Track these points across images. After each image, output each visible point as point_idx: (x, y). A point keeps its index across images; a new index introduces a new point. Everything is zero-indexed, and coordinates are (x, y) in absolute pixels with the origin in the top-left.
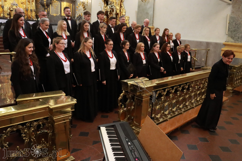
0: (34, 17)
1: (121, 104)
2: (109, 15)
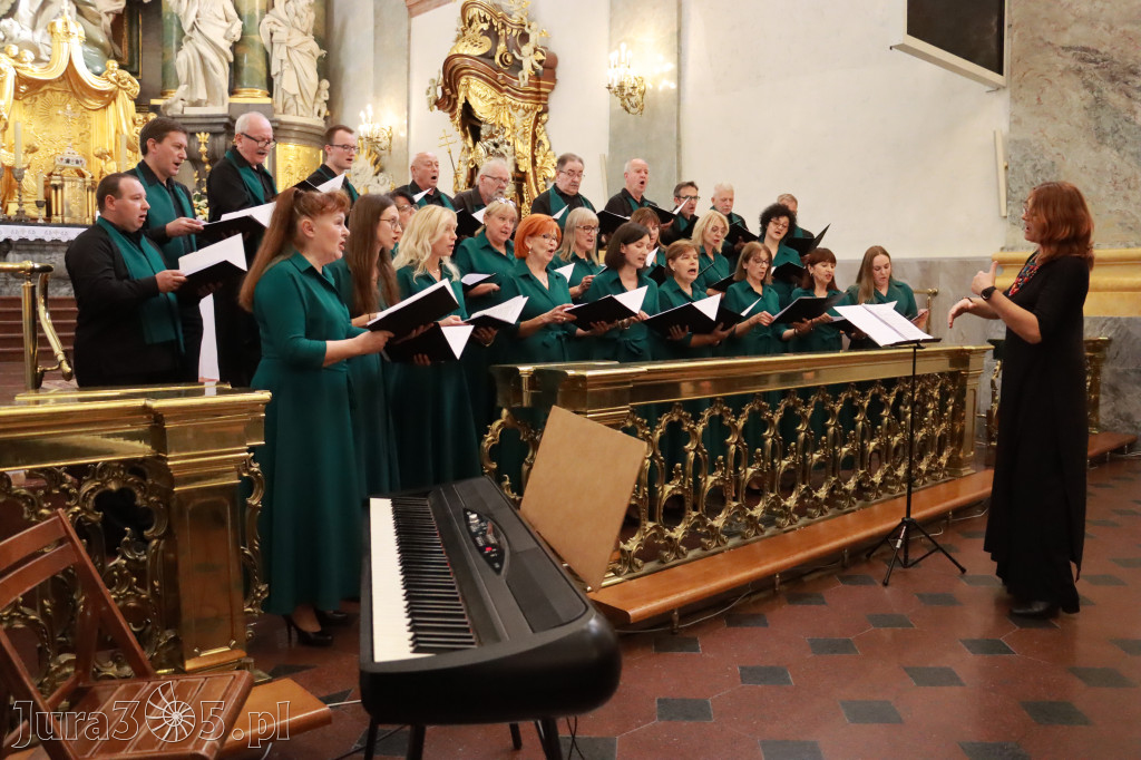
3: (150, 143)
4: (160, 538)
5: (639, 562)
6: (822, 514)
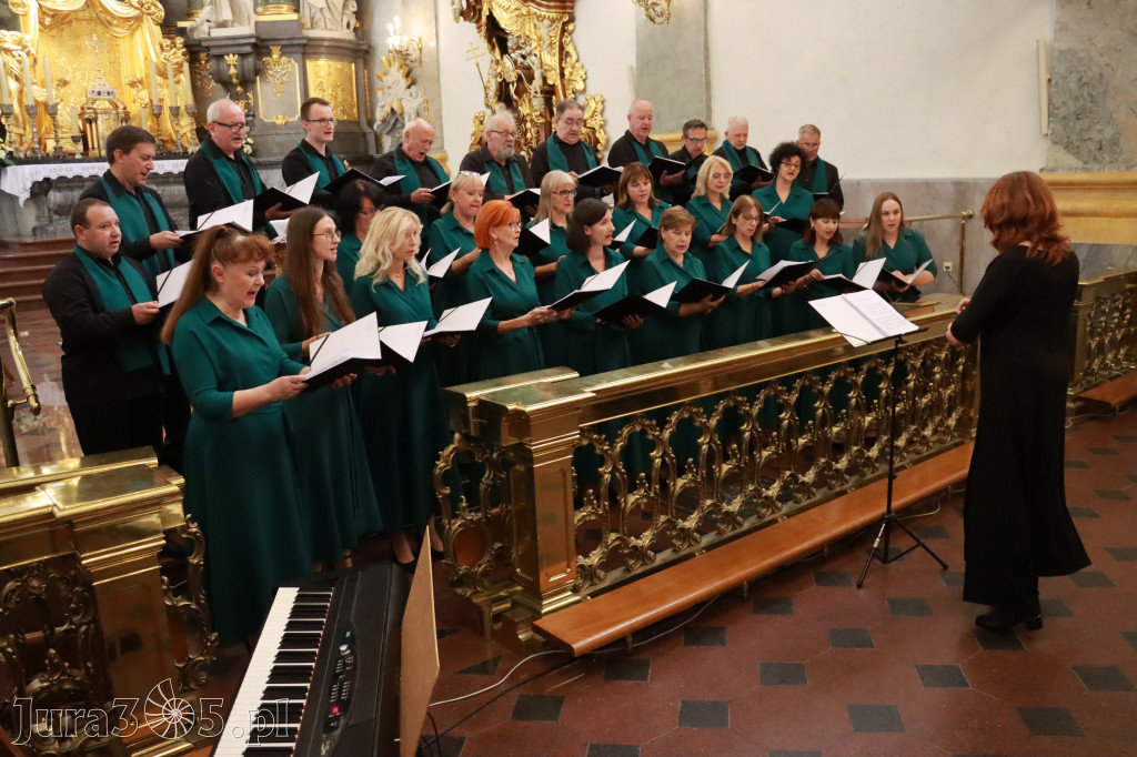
0: (188, 140)
1: (447, 491)
2: (515, 97)
3: (116, 154)
4: (88, 624)
5: (601, 573)
6: (809, 498)
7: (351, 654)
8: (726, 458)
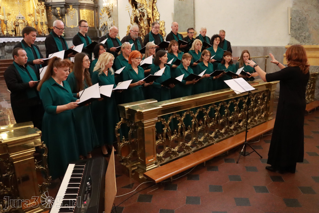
0: (46, 32)
1: (119, 135)
2: (139, 21)
3: (25, 35)
4: (12, 174)
5: (163, 159)
6: (223, 137)
7: (90, 185)
8: (199, 126)
